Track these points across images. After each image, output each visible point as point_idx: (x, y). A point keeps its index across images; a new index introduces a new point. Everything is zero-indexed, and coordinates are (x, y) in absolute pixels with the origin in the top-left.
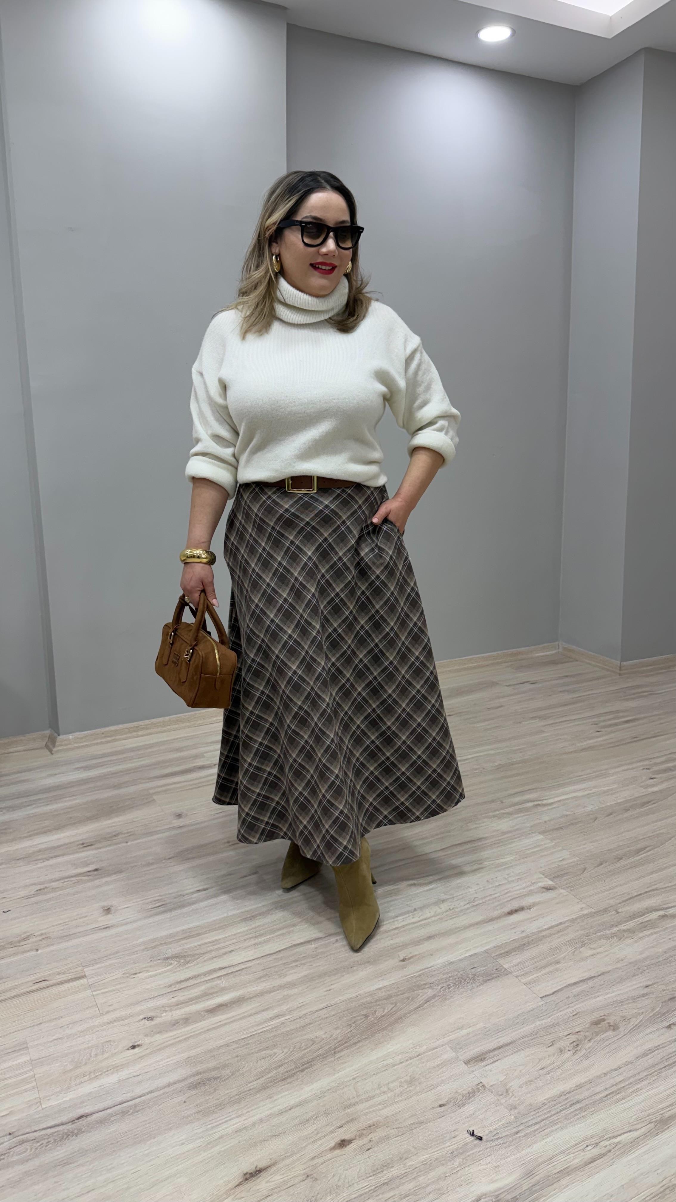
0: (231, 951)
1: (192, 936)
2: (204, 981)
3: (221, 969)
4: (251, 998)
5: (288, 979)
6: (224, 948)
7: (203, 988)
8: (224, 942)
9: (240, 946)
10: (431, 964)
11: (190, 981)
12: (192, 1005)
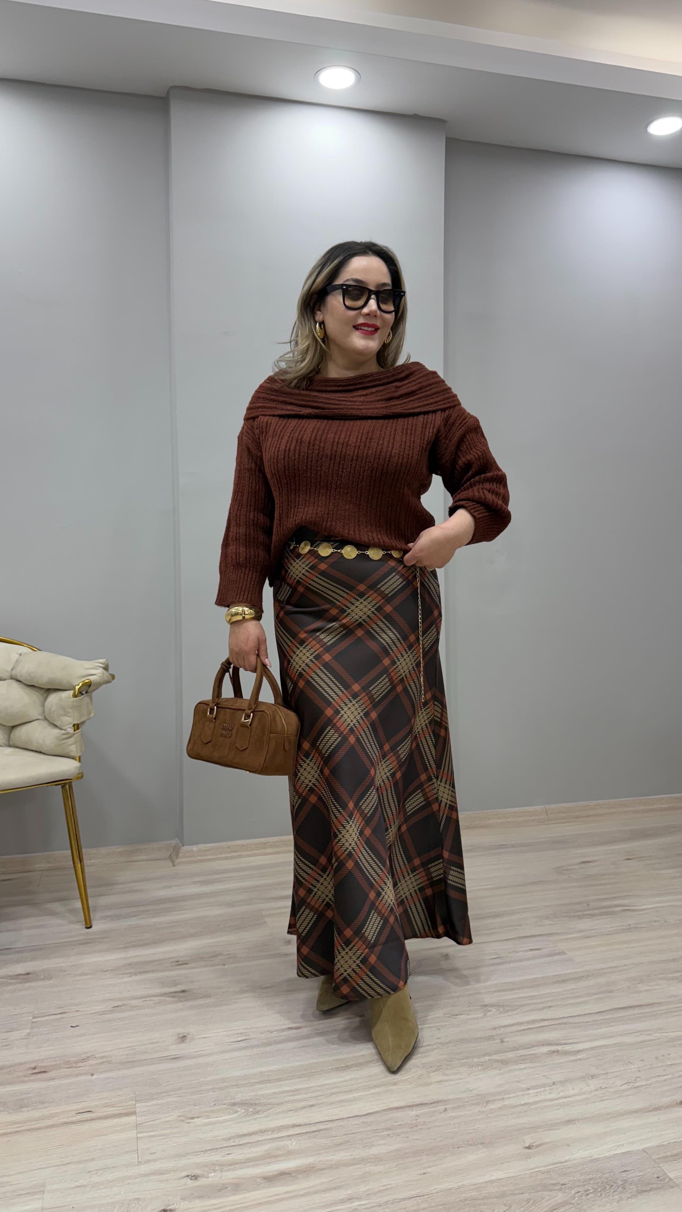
0: (312, 1106)
1: (270, 1081)
2: (269, 1139)
3: (294, 1126)
4: (323, 1169)
5: (374, 1151)
6: (304, 1100)
7: (267, 1147)
8: (306, 1093)
9: (324, 1100)
10: (567, 1158)
11: (254, 1136)
12: (248, 1167)
